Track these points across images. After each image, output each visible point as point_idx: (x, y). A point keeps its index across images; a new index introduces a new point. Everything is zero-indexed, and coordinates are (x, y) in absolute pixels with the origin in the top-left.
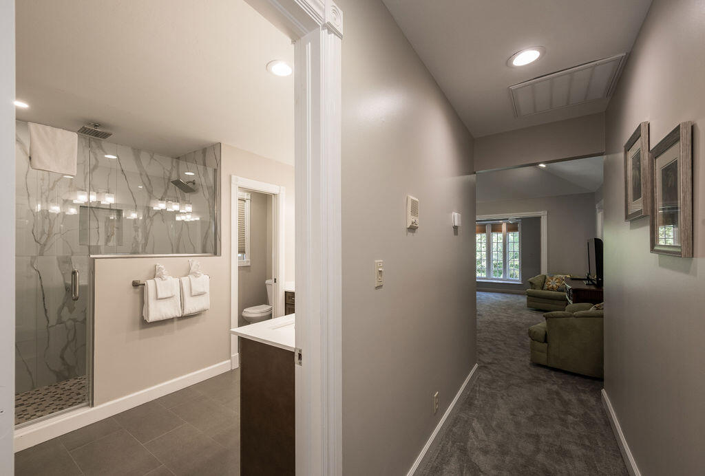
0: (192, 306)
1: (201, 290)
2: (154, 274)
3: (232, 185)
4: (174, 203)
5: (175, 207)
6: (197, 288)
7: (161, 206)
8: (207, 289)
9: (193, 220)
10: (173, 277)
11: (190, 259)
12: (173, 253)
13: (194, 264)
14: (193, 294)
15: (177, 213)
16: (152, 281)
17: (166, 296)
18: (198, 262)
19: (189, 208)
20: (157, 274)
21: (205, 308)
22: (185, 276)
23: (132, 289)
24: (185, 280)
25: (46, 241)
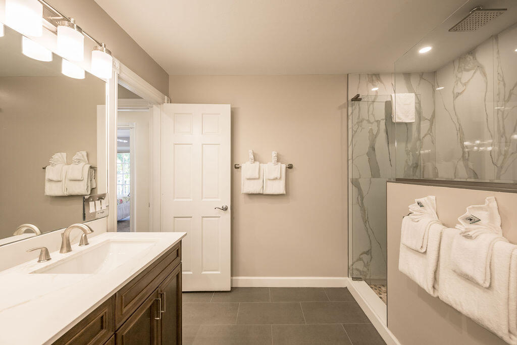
25: (503, 163)
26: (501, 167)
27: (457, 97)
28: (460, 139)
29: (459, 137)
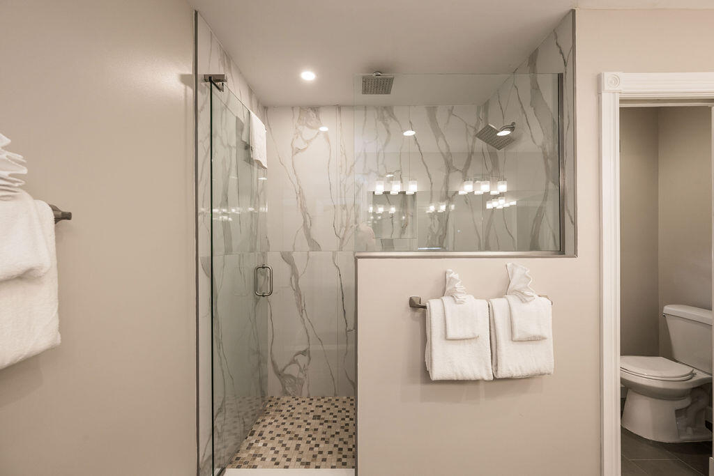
0: (514, 362)
1: (534, 330)
2: (444, 289)
3: (604, 95)
4: (483, 182)
5: (484, 188)
6: (526, 326)
7: (467, 188)
8: (547, 332)
9: (507, 205)
10: (476, 298)
11: (509, 262)
12: (480, 250)
13: (518, 272)
14: (517, 336)
15: (487, 197)
16: (439, 301)
17: (461, 337)
18: (525, 268)
19: (502, 187)
20: (448, 289)
21: (543, 371)
22: (500, 296)
23: (409, 312)
24: (499, 304)
25: (344, 234)
26: (343, 239)
27: (297, 153)
28: (301, 205)
29: (299, 202)
